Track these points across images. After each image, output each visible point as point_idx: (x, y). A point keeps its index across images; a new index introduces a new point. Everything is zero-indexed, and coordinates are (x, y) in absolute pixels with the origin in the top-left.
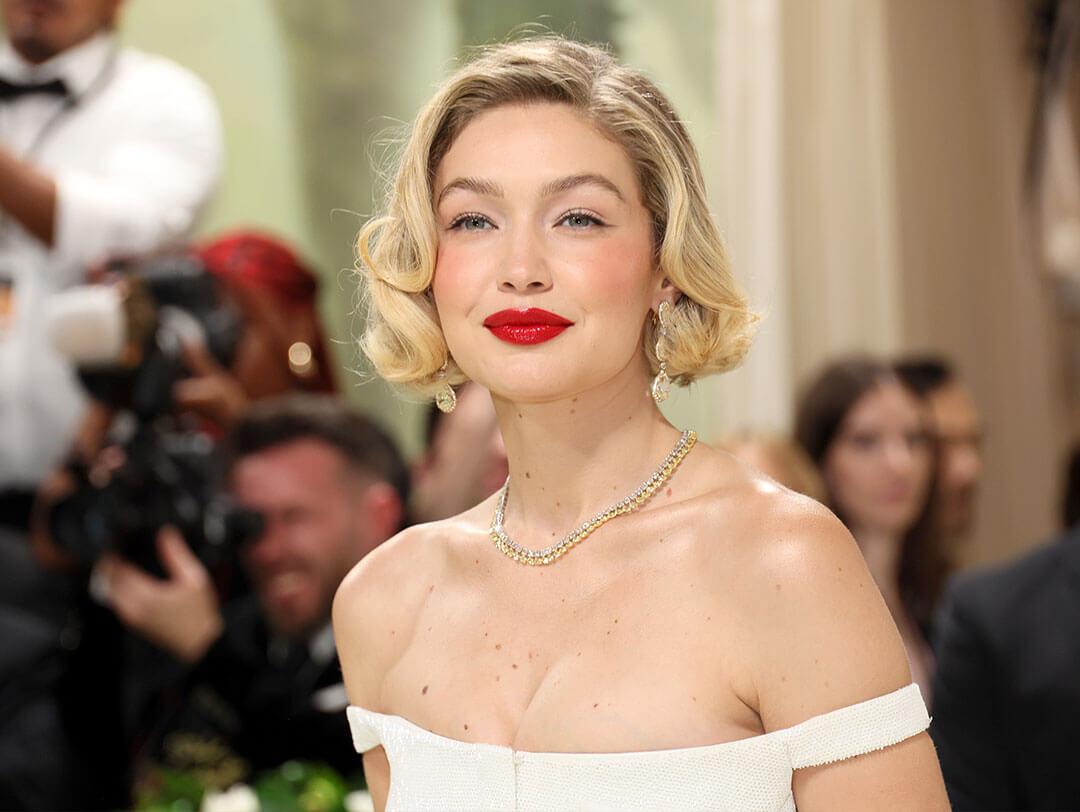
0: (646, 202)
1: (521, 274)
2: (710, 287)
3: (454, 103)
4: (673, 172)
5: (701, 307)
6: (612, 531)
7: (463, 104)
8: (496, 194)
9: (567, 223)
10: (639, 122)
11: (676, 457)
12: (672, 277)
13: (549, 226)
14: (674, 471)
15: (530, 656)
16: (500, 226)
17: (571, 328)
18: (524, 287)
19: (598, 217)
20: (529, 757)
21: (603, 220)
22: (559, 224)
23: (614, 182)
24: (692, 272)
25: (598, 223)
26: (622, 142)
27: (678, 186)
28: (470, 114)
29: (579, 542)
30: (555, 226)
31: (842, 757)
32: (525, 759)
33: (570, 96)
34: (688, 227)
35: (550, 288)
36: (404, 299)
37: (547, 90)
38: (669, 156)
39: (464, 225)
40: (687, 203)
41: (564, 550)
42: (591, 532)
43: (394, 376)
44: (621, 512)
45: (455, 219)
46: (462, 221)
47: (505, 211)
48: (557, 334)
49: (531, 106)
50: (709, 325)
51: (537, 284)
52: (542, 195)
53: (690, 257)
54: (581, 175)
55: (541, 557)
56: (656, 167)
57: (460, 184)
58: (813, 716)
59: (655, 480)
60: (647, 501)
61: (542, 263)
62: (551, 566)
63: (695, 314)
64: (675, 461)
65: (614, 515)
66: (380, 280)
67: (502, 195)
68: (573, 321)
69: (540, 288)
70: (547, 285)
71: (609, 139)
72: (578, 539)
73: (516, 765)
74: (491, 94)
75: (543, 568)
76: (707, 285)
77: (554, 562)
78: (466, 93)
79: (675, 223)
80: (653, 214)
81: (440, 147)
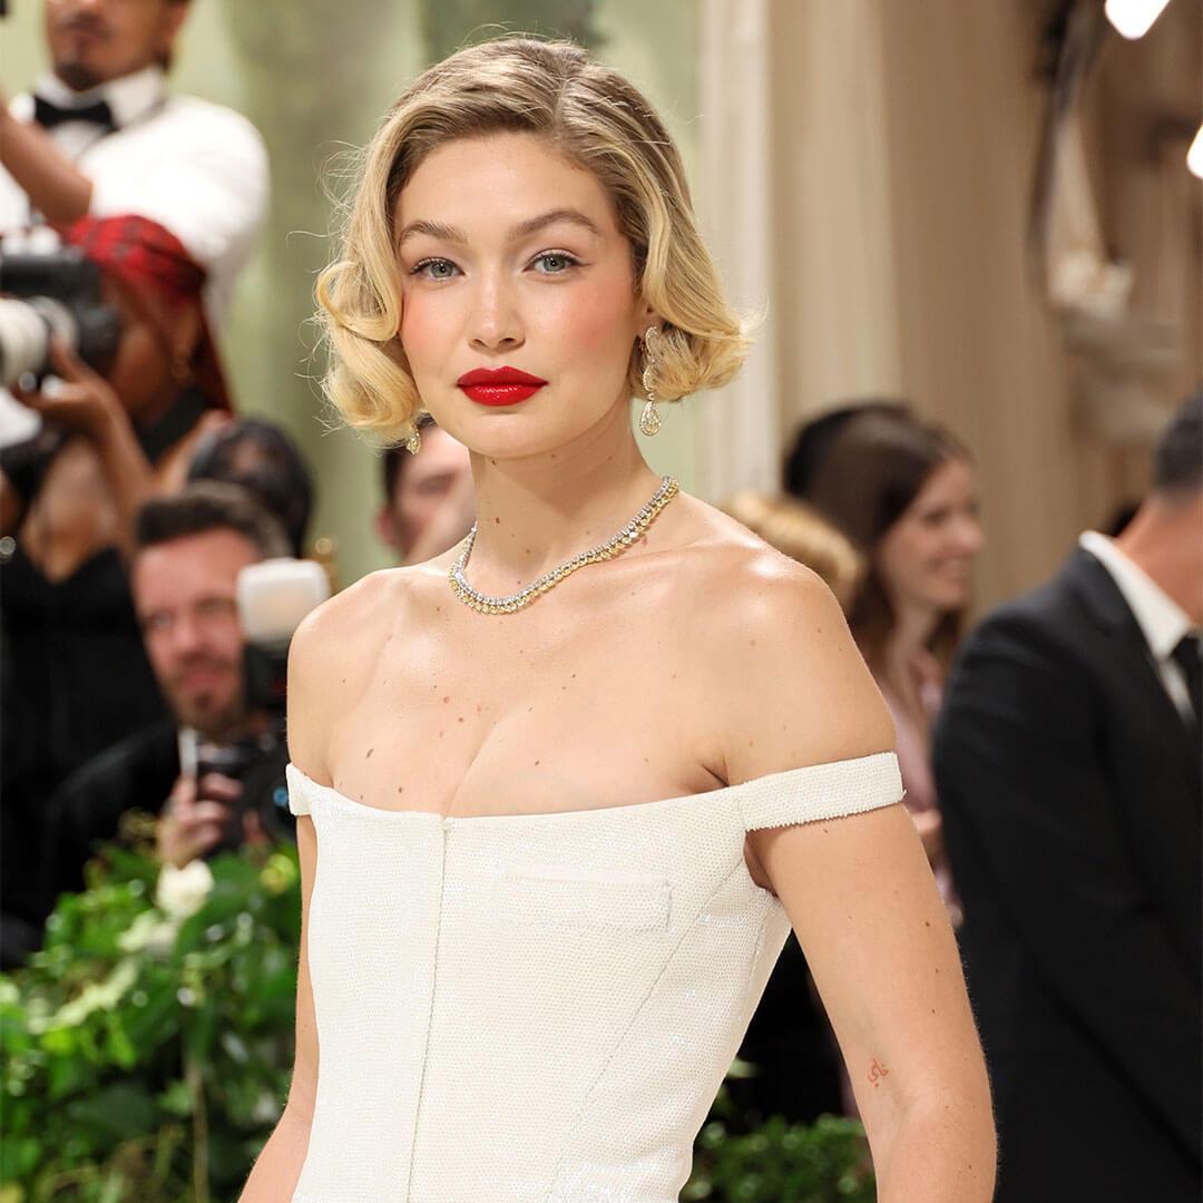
0: (623, 229)
1: (490, 328)
2: (698, 316)
3: (408, 135)
4: (653, 195)
5: (689, 337)
6: (582, 579)
7: (418, 137)
8: (459, 240)
9: (540, 265)
10: (611, 146)
11: (654, 506)
12: (654, 306)
13: (518, 272)
14: (652, 521)
15: (479, 710)
16: (467, 273)
17: (545, 388)
18: (495, 344)
19: (572, 256)
20: (459, 823)
21: (577, 259)
22: (530, 267)
23: (587, 215)
24: (676, 299)
25: (573, 263)
26: (594, 170)
27: (658, 210)
28: (426, 149)
29: (545, 592)
30: (525, 270)
31: (800, 820)
32: (455, 826)
33: (533, 124)
34: (671, 252)
35: (522, 344)
36: (369, 347)
37: (507, 119)
38: (646, 179)
39: (428, 271)
40: (669, 228)
41: (528, 599)
42: (559, 581)
43: (360, 423)
44: (591, 560)
45: (417, 264)
46: (426, 265)
47: (470, 256)
48: (531, 395)
49: (491, 139)
50: (698, 352)
51: (509, 340)
52: (509, 239)
53: (673, 285)
54: (550, 212)
55: (503, 605)
56: (634, 192)
57: (421, 227)
58: (768, 774)
59: (631, 531)
60: (621, 552)
61: (515, 316)
62: (513, 615)
63: (684, 343)
64: (653, 510)
65: (583, 563)
66: (343, 327)
67: (466, 241)
68: (546, 379)
69: (513, 344)
70: (519, 340)
71: (580, 168)
72: (544, 588)
73: (446, 832)
74: (447, 125)
75: (506, 616)
76: (694, 314)
77: (517, 611)
78: (421, 123)
79: (657, 251)
80: (632, 241)
81: (396, 183)
